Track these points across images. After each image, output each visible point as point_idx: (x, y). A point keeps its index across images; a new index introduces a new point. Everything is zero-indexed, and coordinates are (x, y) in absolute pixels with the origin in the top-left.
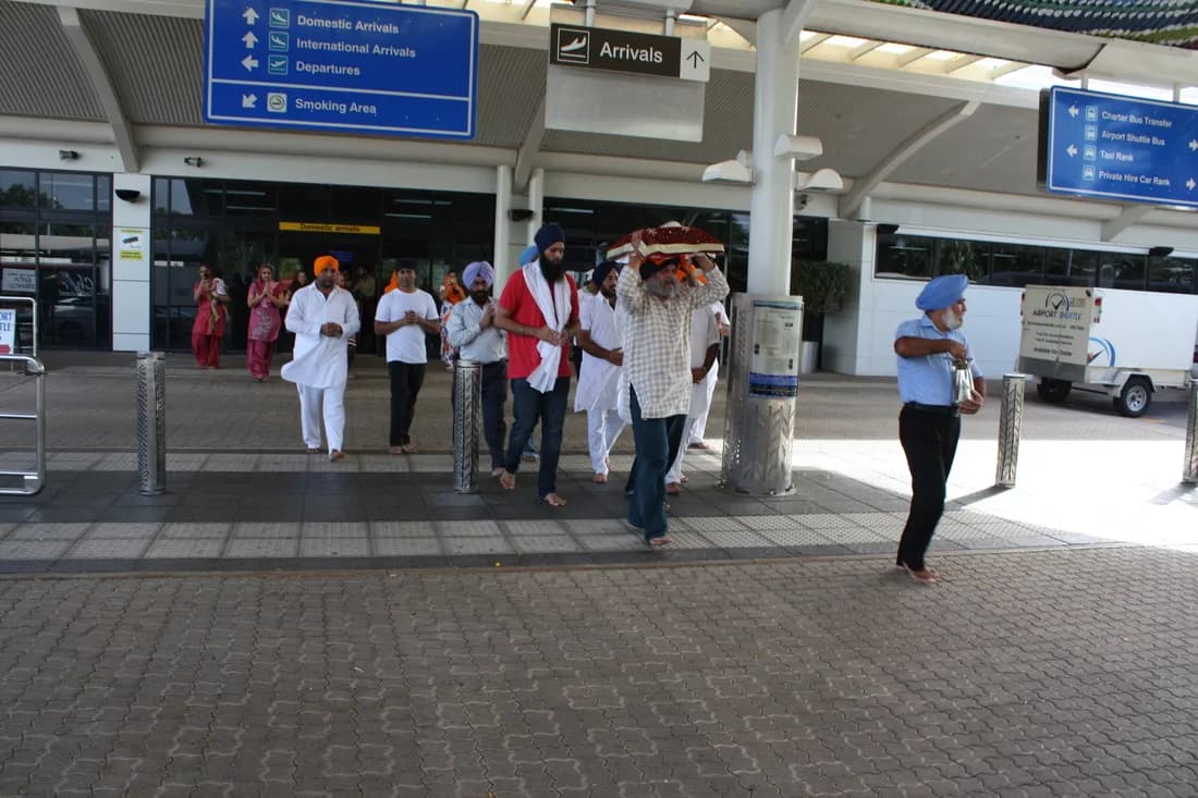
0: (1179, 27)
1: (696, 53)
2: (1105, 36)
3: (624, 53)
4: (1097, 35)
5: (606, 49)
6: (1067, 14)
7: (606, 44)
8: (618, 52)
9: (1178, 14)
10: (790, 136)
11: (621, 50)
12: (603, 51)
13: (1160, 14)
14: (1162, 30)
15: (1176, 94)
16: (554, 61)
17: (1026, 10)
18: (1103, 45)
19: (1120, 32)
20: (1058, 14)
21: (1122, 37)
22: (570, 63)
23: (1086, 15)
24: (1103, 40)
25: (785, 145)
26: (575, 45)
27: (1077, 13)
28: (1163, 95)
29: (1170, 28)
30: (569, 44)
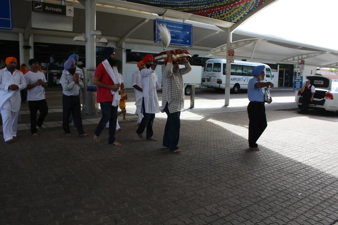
0: (181, 7)
1: (70, 10)
2: (166, 8)
3: (52, 9)
4: (165, 8)
5: (47, 8)
6: (157, 3)
7: (47, 7)
8: (50, 9)
9: (181, 5)
10: (94, 30)
11: (51, 8)
12: (46, 9)
13: (177, 5)
14: (178, 8)
15: (184, 21)
16: (33, 11)
17: (148, 2)
18: (166, 10)
19: (169, 8)
20: (155, 3)
21: (170, 9)
22: (37, 11)
23: (161, 4)
24: (166, 9)
25: (92, 32)
26: (38, 7)
27: (159, 3)
28: (181, 21)
29: (180, 7)
30: (37, 6)
